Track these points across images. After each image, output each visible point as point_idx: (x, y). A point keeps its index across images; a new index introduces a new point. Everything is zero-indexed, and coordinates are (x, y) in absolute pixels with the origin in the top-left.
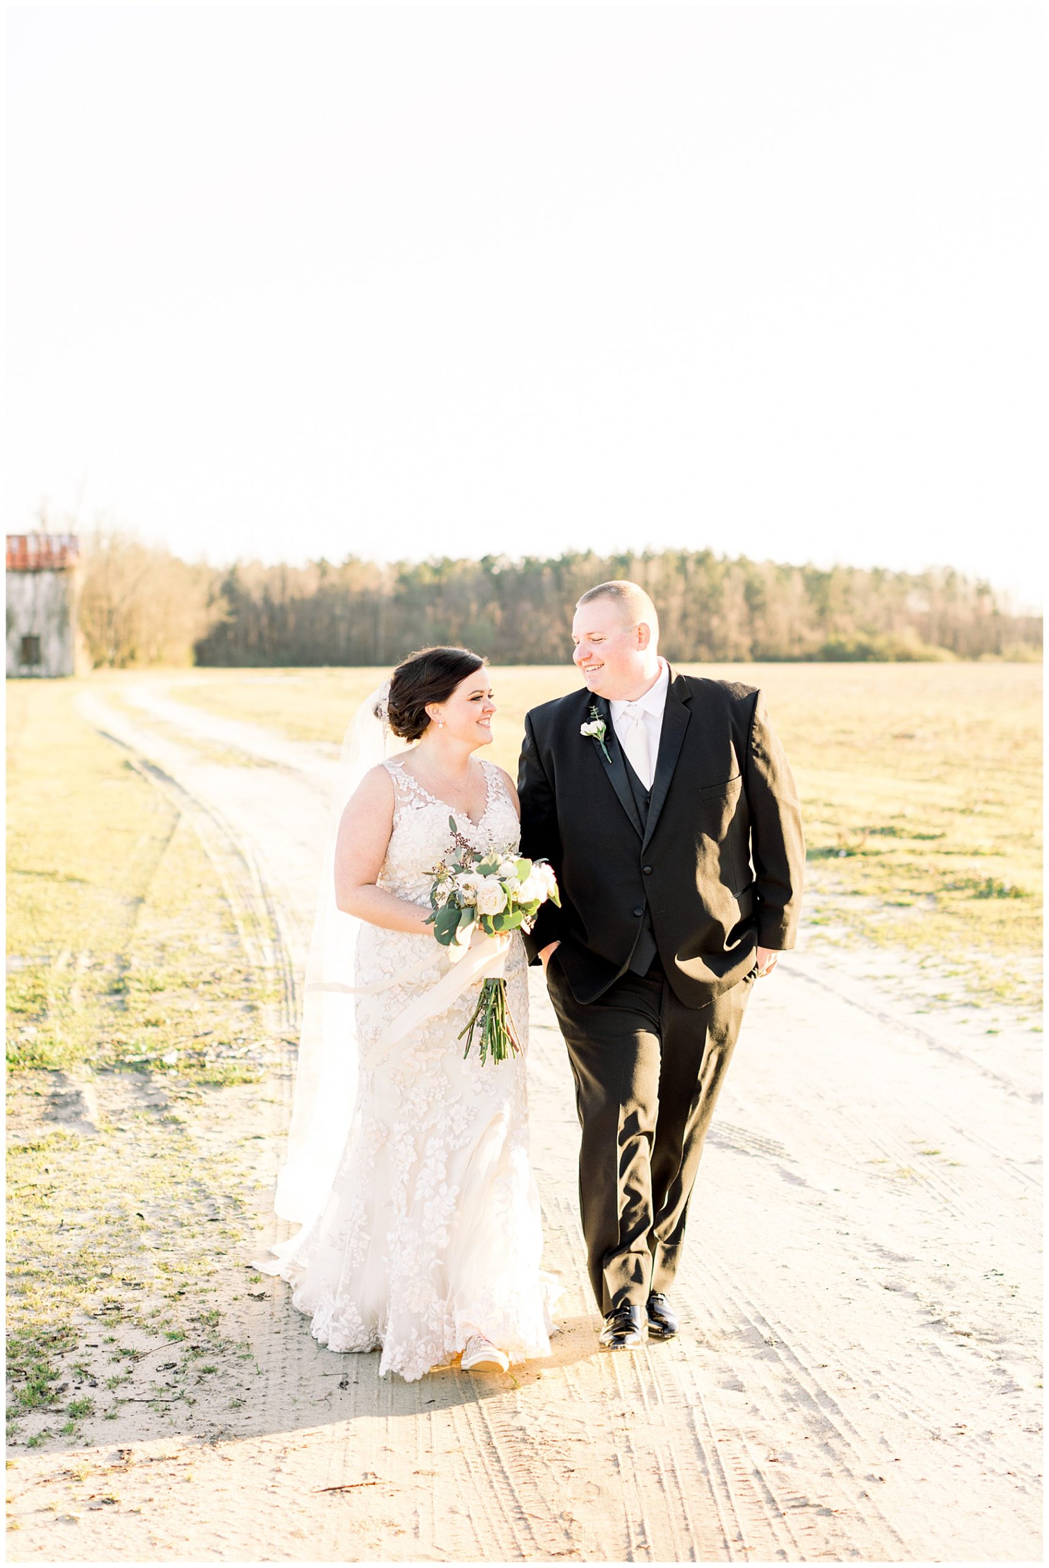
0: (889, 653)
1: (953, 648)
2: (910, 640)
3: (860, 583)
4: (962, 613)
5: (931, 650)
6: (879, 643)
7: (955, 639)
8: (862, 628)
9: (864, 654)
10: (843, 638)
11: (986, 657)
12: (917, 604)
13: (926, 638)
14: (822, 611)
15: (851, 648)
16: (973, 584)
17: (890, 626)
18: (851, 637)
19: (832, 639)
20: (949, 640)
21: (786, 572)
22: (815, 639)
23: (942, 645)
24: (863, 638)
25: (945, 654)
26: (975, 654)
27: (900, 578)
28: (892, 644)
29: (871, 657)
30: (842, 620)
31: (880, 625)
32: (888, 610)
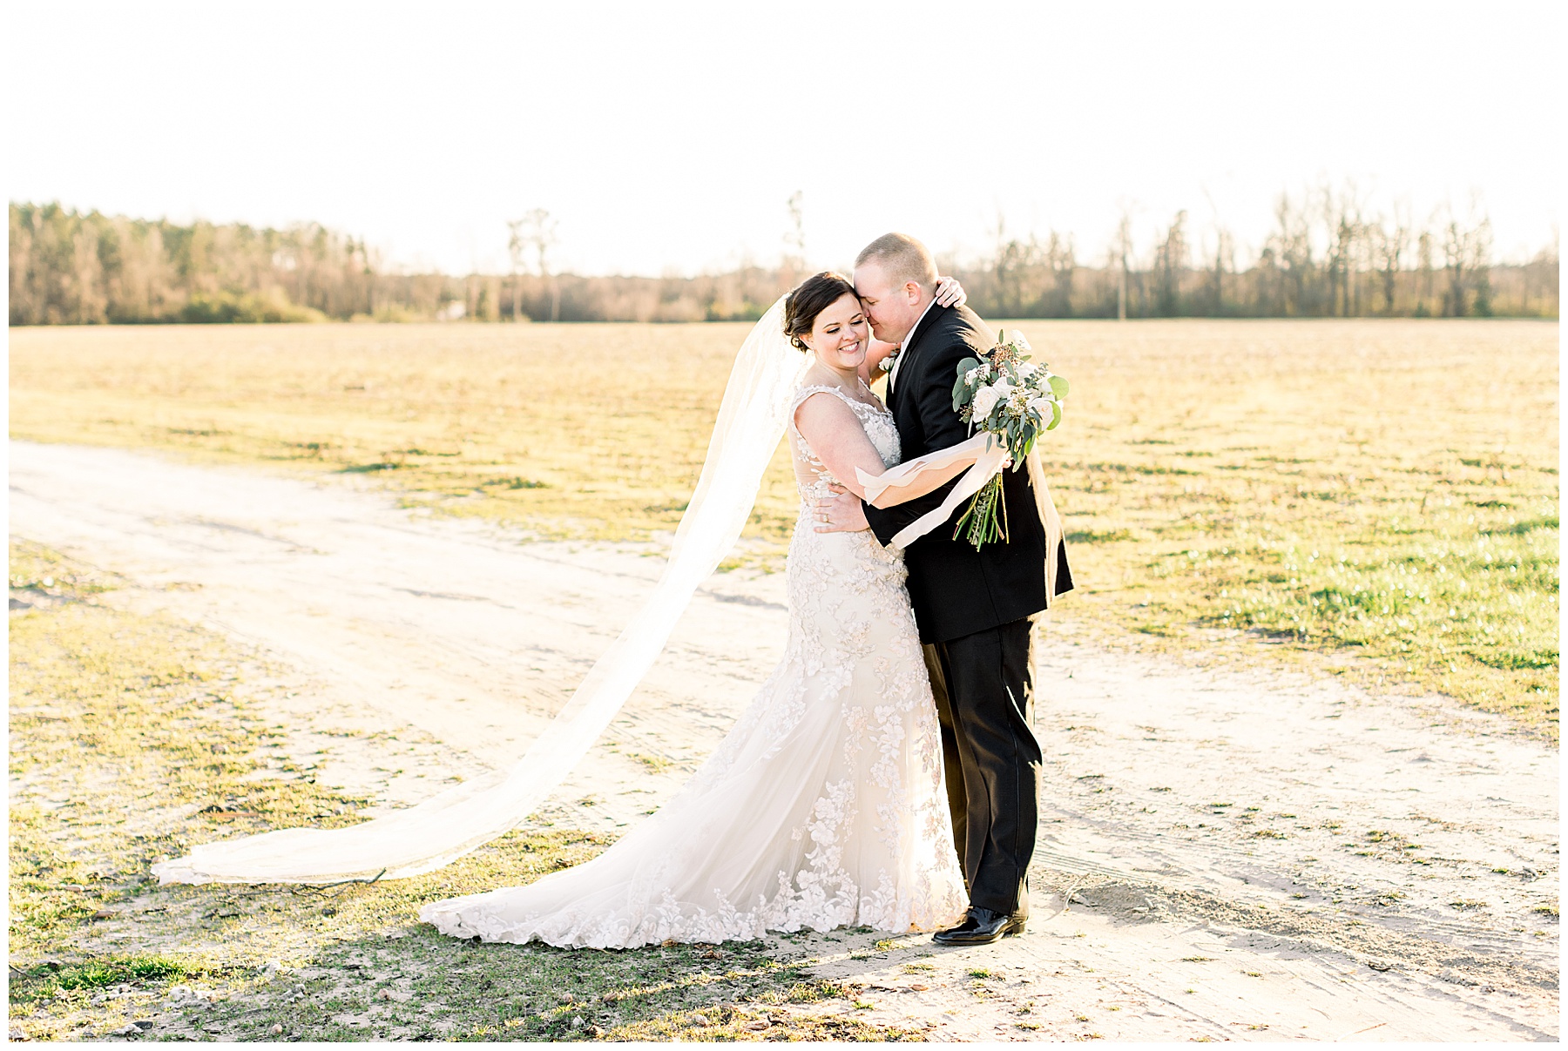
0: (256, 313)
1: (323, 308)
2: (278, 299)
3: (223, 239)
4: (332, 272)
5: (300, 310)
6: (246, 303)
7: (325, 299)
8: (226, 287)
9: (229, 316)
10: (206, 299)
11: (358, 317)
12: (285, 262)
13: (294, 300)
14: (183, 270)
15: (215, 309)
16: (343, 241)
17: (256, 284)
18: (213, 294)
19: (196, 299)
20: (318, 299)
21: (143, 228)
22: (176, 299)
23: (311, 304)
24: (228, 298)
25: (315, 315)
26: (345, 314)
27: (269, 234)
28: (259, 305)
29: (238, 318)
30: (206, 280)
31: (246, 284)
32: (255, 268)
